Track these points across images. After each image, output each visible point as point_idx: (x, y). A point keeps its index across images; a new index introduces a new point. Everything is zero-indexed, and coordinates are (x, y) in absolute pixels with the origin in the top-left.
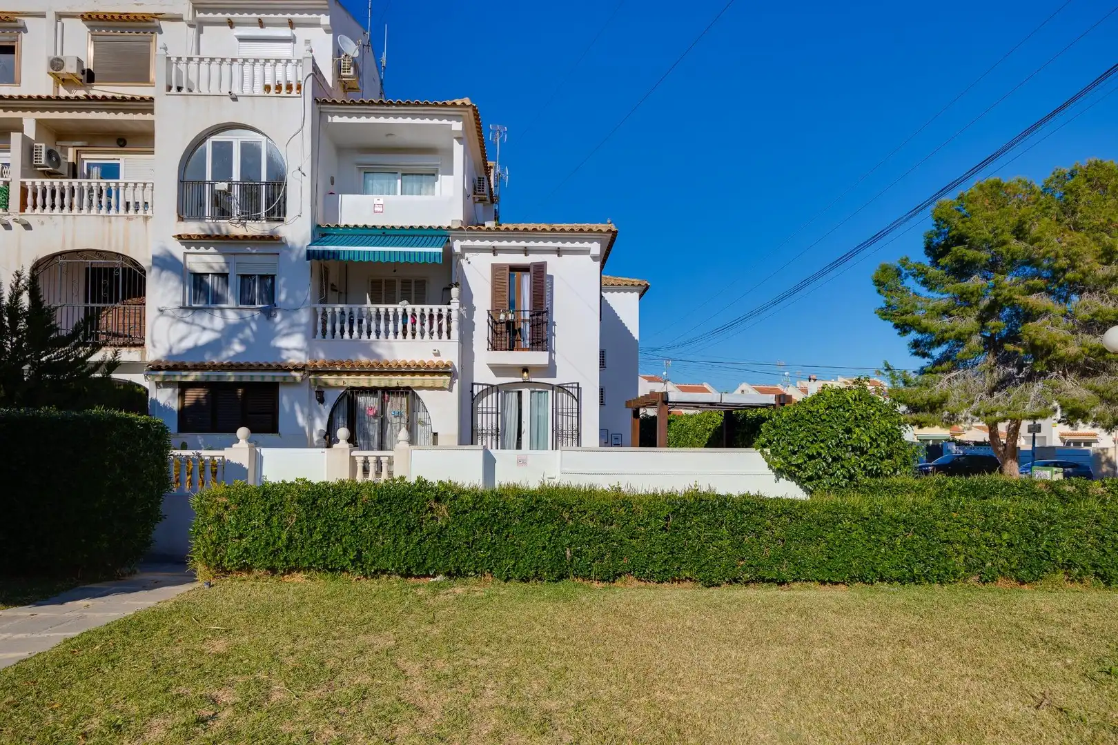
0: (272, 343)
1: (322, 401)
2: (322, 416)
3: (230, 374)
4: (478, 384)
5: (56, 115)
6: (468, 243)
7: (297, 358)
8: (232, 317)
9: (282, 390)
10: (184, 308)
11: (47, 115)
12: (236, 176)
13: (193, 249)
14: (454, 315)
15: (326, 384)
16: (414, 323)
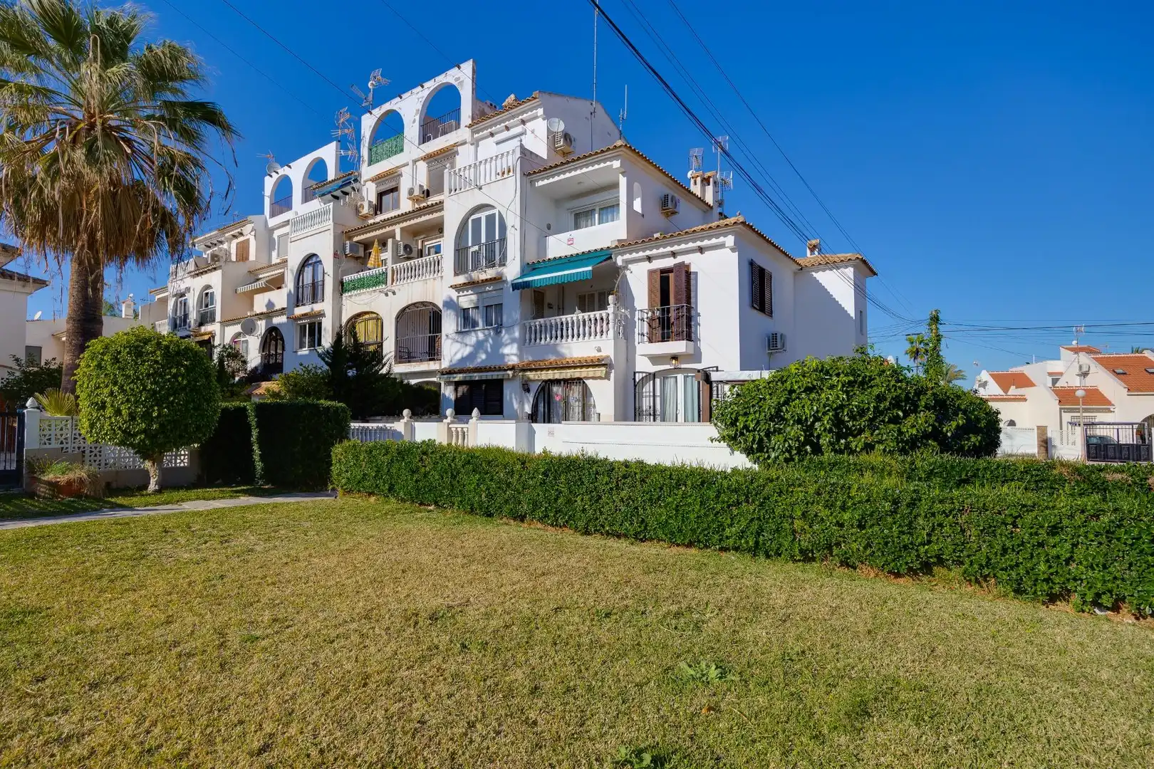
0: (501, 351)
1: (528, 390)
2: (529, 401)
3: (475, 374)
4: (639, 372)
5: (408, 223)
6: (627, 256)
7: (514, 360)
8: (481, 336)
9: (506, 385)
10: (458, 332)
11: (405, 224)
12: (483, 240)
13: (461, 294)
14: (611, 317)
15: (529, 378)
16: (579, 328)
